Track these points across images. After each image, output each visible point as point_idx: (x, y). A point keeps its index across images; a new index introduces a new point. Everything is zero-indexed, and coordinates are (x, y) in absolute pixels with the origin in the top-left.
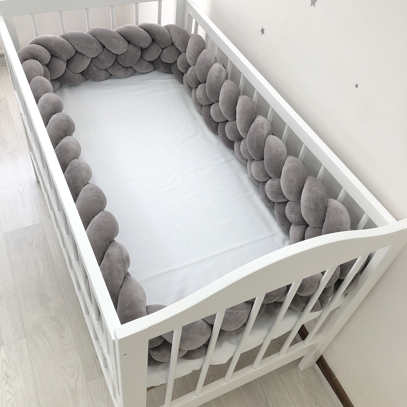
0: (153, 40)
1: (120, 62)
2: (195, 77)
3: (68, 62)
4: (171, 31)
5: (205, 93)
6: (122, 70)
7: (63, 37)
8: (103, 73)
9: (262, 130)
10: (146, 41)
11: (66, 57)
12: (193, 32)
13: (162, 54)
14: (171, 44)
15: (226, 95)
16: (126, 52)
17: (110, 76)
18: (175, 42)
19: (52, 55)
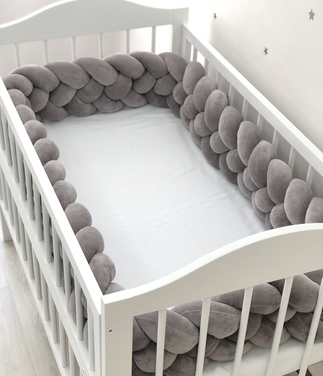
0: (146, 70)
1: (108, 95)
2: (193, 106)
3: (51, 94)
4: (166, 59)
5: (203, 122)
6: (110, 104)
7: (47, 67)
8: (89, 107)
9: (265, 153)
10: (138, 70)
11: (49, 88)
12: (192, 60)
13: (157, 86)
14: (166, 73)
15: (226, 121)
16: (115, 83)
17: (97, 111)
18: (171, 70)
19: (34, 86)
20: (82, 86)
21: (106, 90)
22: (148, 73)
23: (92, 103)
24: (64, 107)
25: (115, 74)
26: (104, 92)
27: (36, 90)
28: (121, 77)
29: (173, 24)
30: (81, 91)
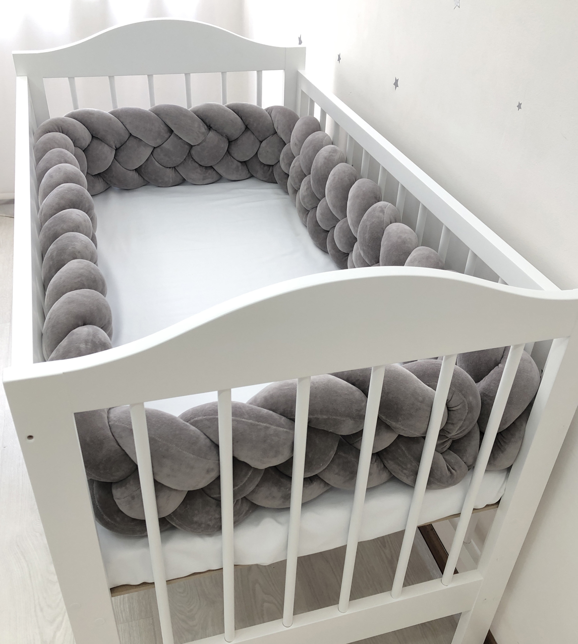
0: (247, 128)
1: (196, 158)
3: (117, 150)
4: (273, 114)
7: (113, 114)
8: (170, 174)
10: (235, 127)
11: (114, 141)
13: (260, 149)
14: (272, 132)
16: (204, 141)
19: (93, 137)
20: (159, 141)
21: (193, 152)
22: (249, 133)
23: (174, 167)
24: (136, 170)
25: (203, 129)
26: (189, 154)
27: (95, 142)
28: (212, 134)
29: (284, 70)
30: (158, 150)
